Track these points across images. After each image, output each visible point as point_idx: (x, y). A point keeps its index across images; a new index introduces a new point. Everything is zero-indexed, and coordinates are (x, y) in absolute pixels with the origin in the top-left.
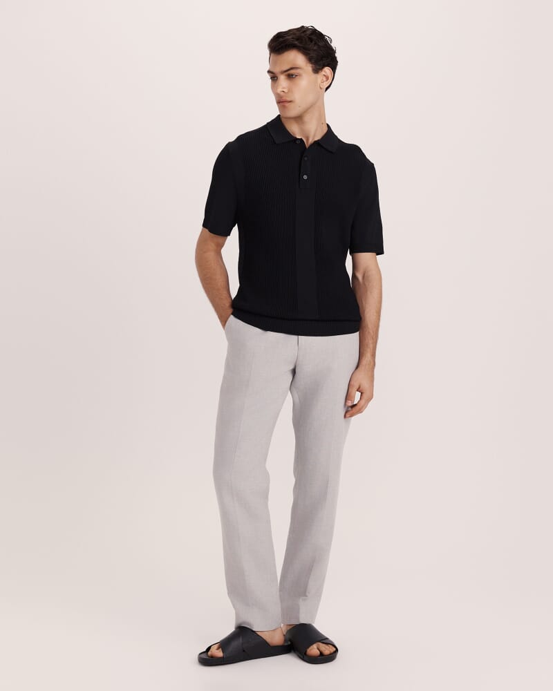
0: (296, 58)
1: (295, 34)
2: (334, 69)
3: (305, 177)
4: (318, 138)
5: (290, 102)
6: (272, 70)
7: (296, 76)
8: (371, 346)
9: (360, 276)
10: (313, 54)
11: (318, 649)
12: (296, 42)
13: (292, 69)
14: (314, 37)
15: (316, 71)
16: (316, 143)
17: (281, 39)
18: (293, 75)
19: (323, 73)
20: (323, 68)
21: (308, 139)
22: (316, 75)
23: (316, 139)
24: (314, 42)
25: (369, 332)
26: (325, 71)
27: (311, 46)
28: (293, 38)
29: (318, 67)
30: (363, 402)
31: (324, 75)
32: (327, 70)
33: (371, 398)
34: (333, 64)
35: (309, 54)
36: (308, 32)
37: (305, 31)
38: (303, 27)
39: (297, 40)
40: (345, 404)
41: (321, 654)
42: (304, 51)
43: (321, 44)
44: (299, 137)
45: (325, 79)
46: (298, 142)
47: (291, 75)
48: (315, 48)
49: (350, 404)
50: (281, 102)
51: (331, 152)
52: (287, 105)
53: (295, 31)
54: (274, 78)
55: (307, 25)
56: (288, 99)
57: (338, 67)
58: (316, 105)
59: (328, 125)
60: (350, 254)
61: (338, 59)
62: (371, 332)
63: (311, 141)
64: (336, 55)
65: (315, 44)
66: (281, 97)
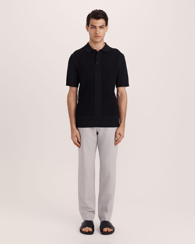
3: (97, 63)
8: (123, 119)
9: (119, 94)
11: (107, 230)
25: (123, 114)
30: (120, 138)
33: (123, 137)
40: (115, 140)
41: (108, 231)
44: (95, 49)
46: (95, 51)
49: (116, 139)
51: (107, 52)
60: (116, 87)
62: (124, 114)
63: (99, 49)
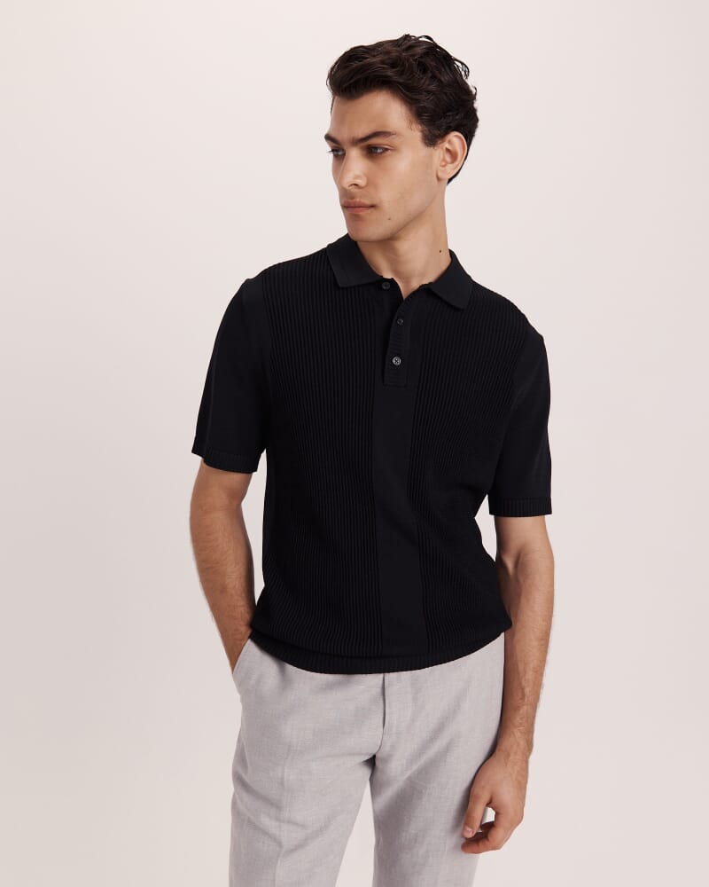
0: (388, 111)
1: (388, 53)
2: (469, 136)
4: (430, 277)
5: (372, 206)
6: (333, 135)
7: (387, 149)
9: (509, 561)
10: (427, 102)
12: (390, 73)
13: (376, 134)
14: (431, 62)
15: (432, 139)
16: (425, 290)
17: (356, 64)
18: (376, 148)
19: (447, 145)
20: (446, 133)
21: (407, 281)
22: (431, 149)
23: (426, 282)
24: (430, 75)
26: (450, 142)
27: (425, 82)
28: (383, 62)
29: (437, 132)
31: (448, 150)
32: (455, 139)
33: (518, 820)
34: (467, 125)
35: (417, 101)
36: (419, 50)
37: (410, 47)
38: (407, 37)
39: (393, 65)
42: (408, 94)
43: (445, 78)
44: (388, 276)
45: (448, 158)
46: (384, 286)
47: (373, 147)
48: (433, 87)
50: (352, 206)
51: (457, 309)
52: (363, 213)
53: (389, 48)
54: (339, 151)
55: (416, 32)
56: (367, 202)
57: (478, 132)
58: (428, 214)
59: (452, 254)
61: (479, 114)
63: (415, 284)
64: (477, 105)
65: (434, 77)
66: (353, 198)
